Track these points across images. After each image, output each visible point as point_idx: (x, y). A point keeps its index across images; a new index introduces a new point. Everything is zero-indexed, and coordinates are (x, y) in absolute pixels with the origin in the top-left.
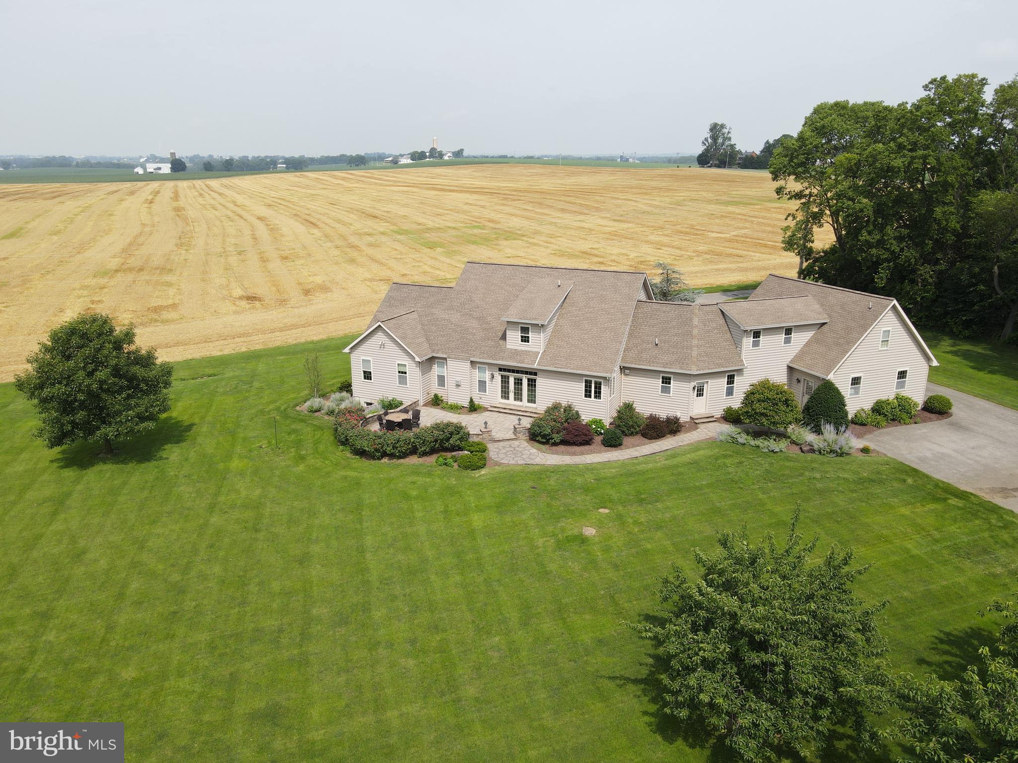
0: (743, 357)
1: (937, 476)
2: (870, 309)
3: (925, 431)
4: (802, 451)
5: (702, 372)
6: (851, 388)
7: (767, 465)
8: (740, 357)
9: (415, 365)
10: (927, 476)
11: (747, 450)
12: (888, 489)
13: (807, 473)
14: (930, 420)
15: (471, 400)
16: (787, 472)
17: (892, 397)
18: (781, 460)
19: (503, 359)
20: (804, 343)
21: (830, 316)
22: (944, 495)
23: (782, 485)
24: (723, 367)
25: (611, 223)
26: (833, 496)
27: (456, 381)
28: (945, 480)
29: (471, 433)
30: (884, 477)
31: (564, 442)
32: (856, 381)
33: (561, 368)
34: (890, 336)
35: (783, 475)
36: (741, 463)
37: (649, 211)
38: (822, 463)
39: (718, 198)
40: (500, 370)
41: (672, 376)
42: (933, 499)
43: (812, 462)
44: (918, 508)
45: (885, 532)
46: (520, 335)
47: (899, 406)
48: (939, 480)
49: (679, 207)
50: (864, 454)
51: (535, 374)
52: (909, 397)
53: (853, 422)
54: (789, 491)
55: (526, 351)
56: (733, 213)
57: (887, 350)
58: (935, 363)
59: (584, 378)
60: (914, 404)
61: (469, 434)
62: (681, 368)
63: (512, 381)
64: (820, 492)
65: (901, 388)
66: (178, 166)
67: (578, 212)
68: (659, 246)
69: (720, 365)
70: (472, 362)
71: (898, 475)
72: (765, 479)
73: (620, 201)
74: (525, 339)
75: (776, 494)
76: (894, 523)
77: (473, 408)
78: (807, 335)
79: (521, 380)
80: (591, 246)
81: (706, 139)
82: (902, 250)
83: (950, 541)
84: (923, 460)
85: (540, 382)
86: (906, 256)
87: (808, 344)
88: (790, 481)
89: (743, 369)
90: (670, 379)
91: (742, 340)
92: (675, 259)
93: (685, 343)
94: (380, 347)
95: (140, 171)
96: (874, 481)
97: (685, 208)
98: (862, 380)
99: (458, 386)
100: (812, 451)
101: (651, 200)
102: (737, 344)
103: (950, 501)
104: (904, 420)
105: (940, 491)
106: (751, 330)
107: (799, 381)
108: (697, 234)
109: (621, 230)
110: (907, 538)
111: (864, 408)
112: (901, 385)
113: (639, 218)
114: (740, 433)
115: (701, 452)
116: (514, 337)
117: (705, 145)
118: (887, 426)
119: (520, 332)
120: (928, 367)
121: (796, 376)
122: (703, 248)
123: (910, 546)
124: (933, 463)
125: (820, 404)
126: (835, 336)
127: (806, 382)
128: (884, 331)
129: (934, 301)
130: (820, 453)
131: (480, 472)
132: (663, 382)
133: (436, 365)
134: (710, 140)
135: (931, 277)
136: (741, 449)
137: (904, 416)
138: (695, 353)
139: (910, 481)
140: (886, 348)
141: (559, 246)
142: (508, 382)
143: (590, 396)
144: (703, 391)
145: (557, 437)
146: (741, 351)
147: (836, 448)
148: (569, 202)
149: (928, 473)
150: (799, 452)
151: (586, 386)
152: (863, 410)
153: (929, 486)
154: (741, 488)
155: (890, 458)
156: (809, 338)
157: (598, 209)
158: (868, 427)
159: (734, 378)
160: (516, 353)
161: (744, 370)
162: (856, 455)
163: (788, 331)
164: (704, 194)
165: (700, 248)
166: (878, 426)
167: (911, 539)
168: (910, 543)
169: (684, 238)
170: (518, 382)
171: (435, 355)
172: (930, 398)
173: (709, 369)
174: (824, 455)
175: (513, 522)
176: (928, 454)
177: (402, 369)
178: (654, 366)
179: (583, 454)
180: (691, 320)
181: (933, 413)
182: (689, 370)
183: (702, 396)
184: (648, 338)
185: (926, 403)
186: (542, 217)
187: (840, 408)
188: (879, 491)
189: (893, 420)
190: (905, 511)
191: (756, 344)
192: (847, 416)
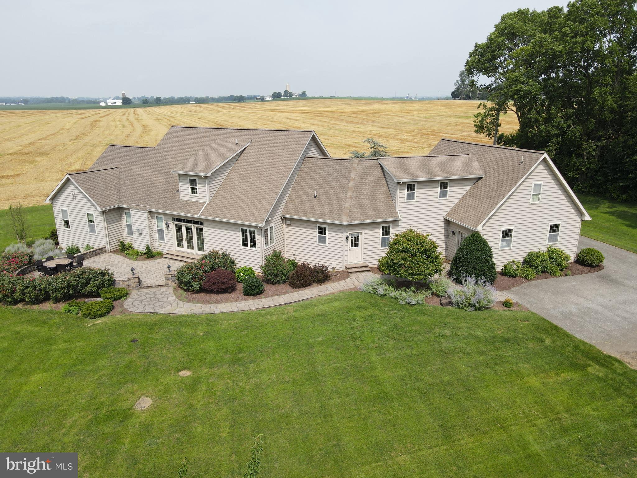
0: (398, 209)
1: (579, 335)
2: (522, 163)
3: (574, 283)
4: (441, 304)
5: (353, 222)
6: (502, 241)
7: (398, 319)
8: (395, 209)
9: (100, 215)
10: (568, 336)
11: (385, 301)
12: (521, 351)
13: (437, 330)
14: (582, 272)
15: (148, 248)
16: (416, 328)
17: (544, 250)
18: (415, 313)
19: (174, 209)
20: (461, 197)
21: (485, 172)
22: (584, 361)
23: (405, 343)
24: (375, 218)
25: (378, 129)
26: (457, 359)
27: (138, 230)
28: (587, 341)
29: (116, 279)
30: (521, 336)
31: (202, 290)
32: (507, 234)
33: (219, 217)
34: (542, 190)
35: (411, 331)
36: (371, 316)
37: (408, 122)
38: (458, 318)
39: (457, 115)
40: (175, 219)
41: (327, 227)
42: (571, 366)
43: (447, 316)
44: (551, 378)
45: (504, 413)
46: (189, 186)
47: (550, 258)
48: (580, 341)
49: (429, 120)
50: (505, 308)
51: (201, 223)
52: (561, 250)
53: (502, 273)
54: (408, 352)
55: (195, 202)
56: (465, 123)
57: (539, 204)
58: (587, 218)
59: (241, 228)
60: (566, 257)
61: (115, 281)
62: (334, 219)
63: (194, 231)
64: (444, 354)
65: (553, 241)
66: (127, 102)
67: (359, 123)
68: (403, 141)
69: (372, 217)
70: (151, 213)
71: (536, 334)
72: (388, 336)
73: (390, 117)
74: (194, 191)
75: (392, 355)
76: (518, 400)
77: (150, 254)
78: (464, 190)
79: (191, 229)
80: (354, 142)
81: (457, 81)
82: (569, 127)
83: (583, 430)
84: (567, 316)
85: (207, 231)
86: (572, 131)
87: (464, 198)
88: (415, 339)
89: (398, 220)
90: (325, 229)
91: (396, 192)
92: (411, 149)
93: (341, 195)
94: (73, 198)
95: (103, 104)
96: (507, 340)
97: (432, 120)
98: (513, 233)
99: (140, 234)
100: (450, 304)
101: (411, 116)
102: (392, 197)
103: (590, 369)
104: (555, 272)
105: (580, 355)
106: (404, 183)
107: (454, 233)
108: (435, 135)
109: (383, 133)
110: (529, 424)
111: (515, 260)
112: (553, 239)
113: (399, 126)
114: (380, 284)
115: (337, 304)
116: (185, 188)
117: (457, 85)
118: (536, 278)
119: (189, 184)
120: (580, 221)
121: (452, 228)
122: (435, 143)
123: (529, 437)
124: (577, 319)
125: (466, 255)
126: (488, 189)
127: (460, 234)
128: (535, 185)
129: (596, 172)
130: (459, 306)
131: (96, 321)
132: (319, 233)
133: (125, 215)
134: (460, 82)
135: (594, 150)
136: (380, 300)
137: (555, 268)
138: (348, 205)
139: (548, 341)
140: (538, 202)
141: (333, 141)
142: (181, 230)
143: (247, 245)
144: (358, 241)
145: (196, 285)
146: (395, 203)
147: (474, 301)
148: (355, 117)
149: (570, 332)
150: (437, 304)
151: (243, 235)
152: (513, 261)
153: (568, 349)
154: (357, 347)
155: (532, 313)
156: (465, 192)
157: (373, 121)
158: (517, 279)
159: (389, 229)
160: (187, 203)
161: (400, 222)
162: (496, 308)
163: (444, 185)
164: (449, 112)
165: (433, 143)
166: (527, 277)
167: (534, 425)
168: (531, 432)
169: (424, 137)
170: (189, 231)
171: (121, 206)
172: (583, 251)
173: (361, 219)
174: (462, 308)
175: (69, 388)
176: (574, 309)
177: (91, 219)
178: (309, 217)
179: (217, 302)
180: (349, 173)
181: (585, 266)
182: (340, 220)
183: (358, 246)
184: (309, 190)
185: (578, 256)
186: (333, 126)
187: (486, 260)
188: (510, 353)
189: (544, 272)
190: (535, 381)
191: (411, 197)
192: (494, 268)
